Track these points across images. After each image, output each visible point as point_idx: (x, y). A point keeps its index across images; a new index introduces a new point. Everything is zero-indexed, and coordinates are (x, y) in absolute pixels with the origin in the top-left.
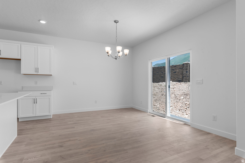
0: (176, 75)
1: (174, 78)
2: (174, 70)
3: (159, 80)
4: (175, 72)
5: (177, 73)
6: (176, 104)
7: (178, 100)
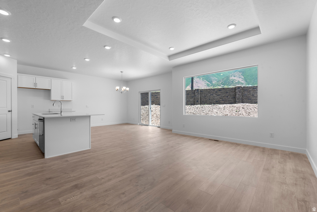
0: (158, 99)
1: (157, 102)
2: (156, 96)
3: (145, 103)
4: (157, 98)
5: (158, 98)
6: (157, 121)
7: (158, 119)
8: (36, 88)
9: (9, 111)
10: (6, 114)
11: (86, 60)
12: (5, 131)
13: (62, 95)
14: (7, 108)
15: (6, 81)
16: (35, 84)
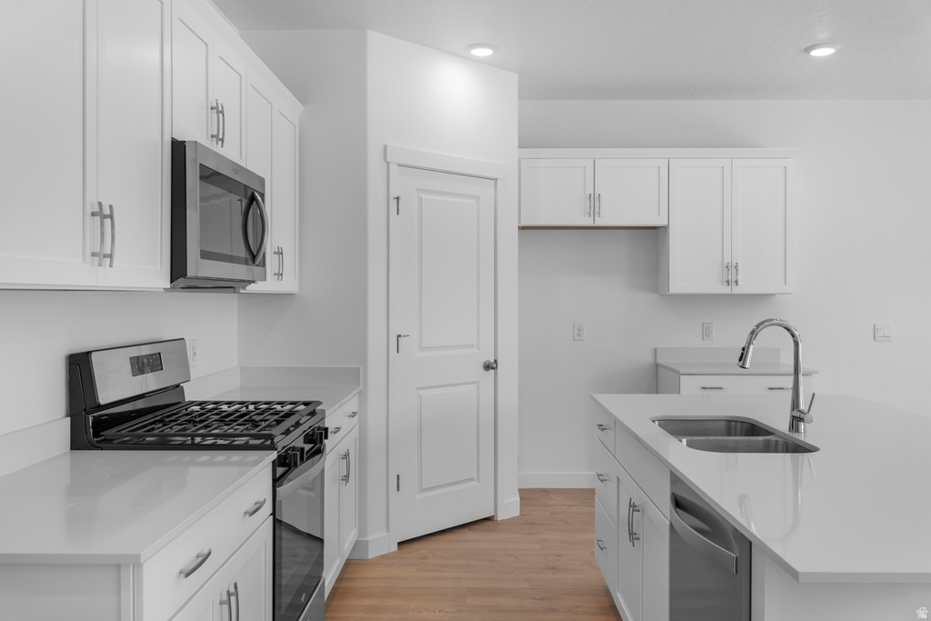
8: (599, 222)
9: (488, 367)
10: (477, 383)
11: (816, 53)
12: (472, 479)
13: (727, 260)
14: (478, 349)
15: (477, 198)
16: (594, 200)
